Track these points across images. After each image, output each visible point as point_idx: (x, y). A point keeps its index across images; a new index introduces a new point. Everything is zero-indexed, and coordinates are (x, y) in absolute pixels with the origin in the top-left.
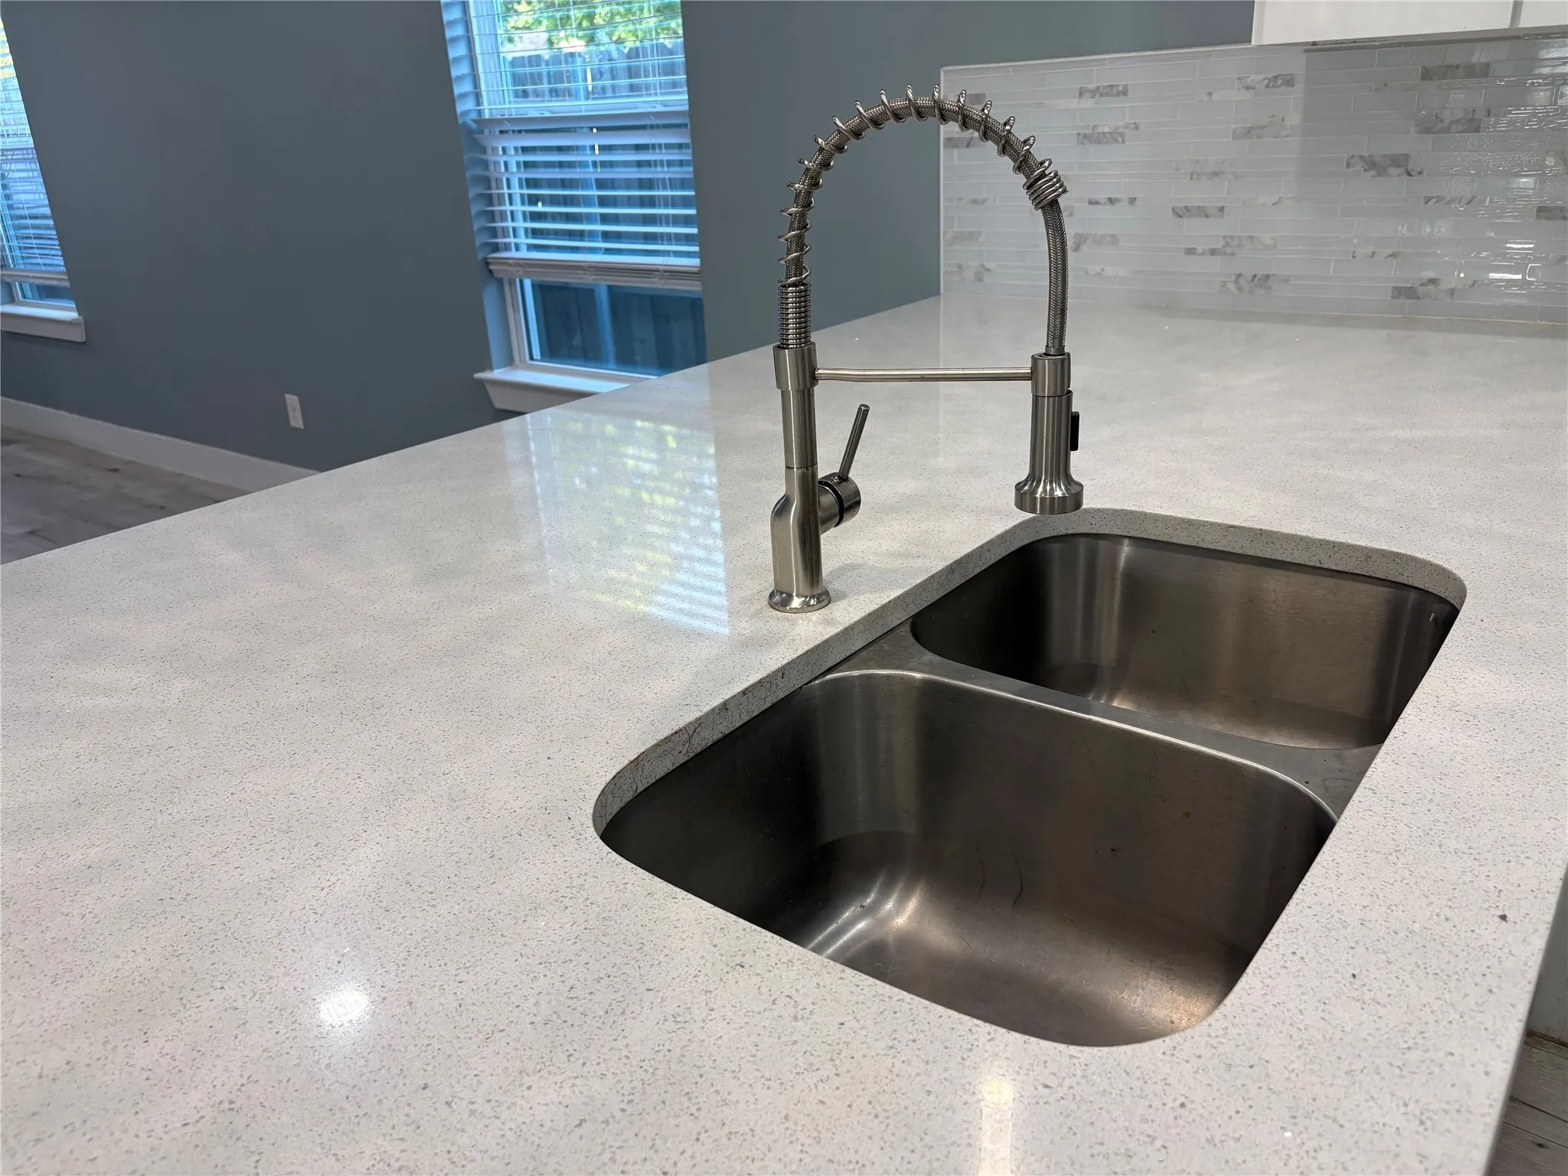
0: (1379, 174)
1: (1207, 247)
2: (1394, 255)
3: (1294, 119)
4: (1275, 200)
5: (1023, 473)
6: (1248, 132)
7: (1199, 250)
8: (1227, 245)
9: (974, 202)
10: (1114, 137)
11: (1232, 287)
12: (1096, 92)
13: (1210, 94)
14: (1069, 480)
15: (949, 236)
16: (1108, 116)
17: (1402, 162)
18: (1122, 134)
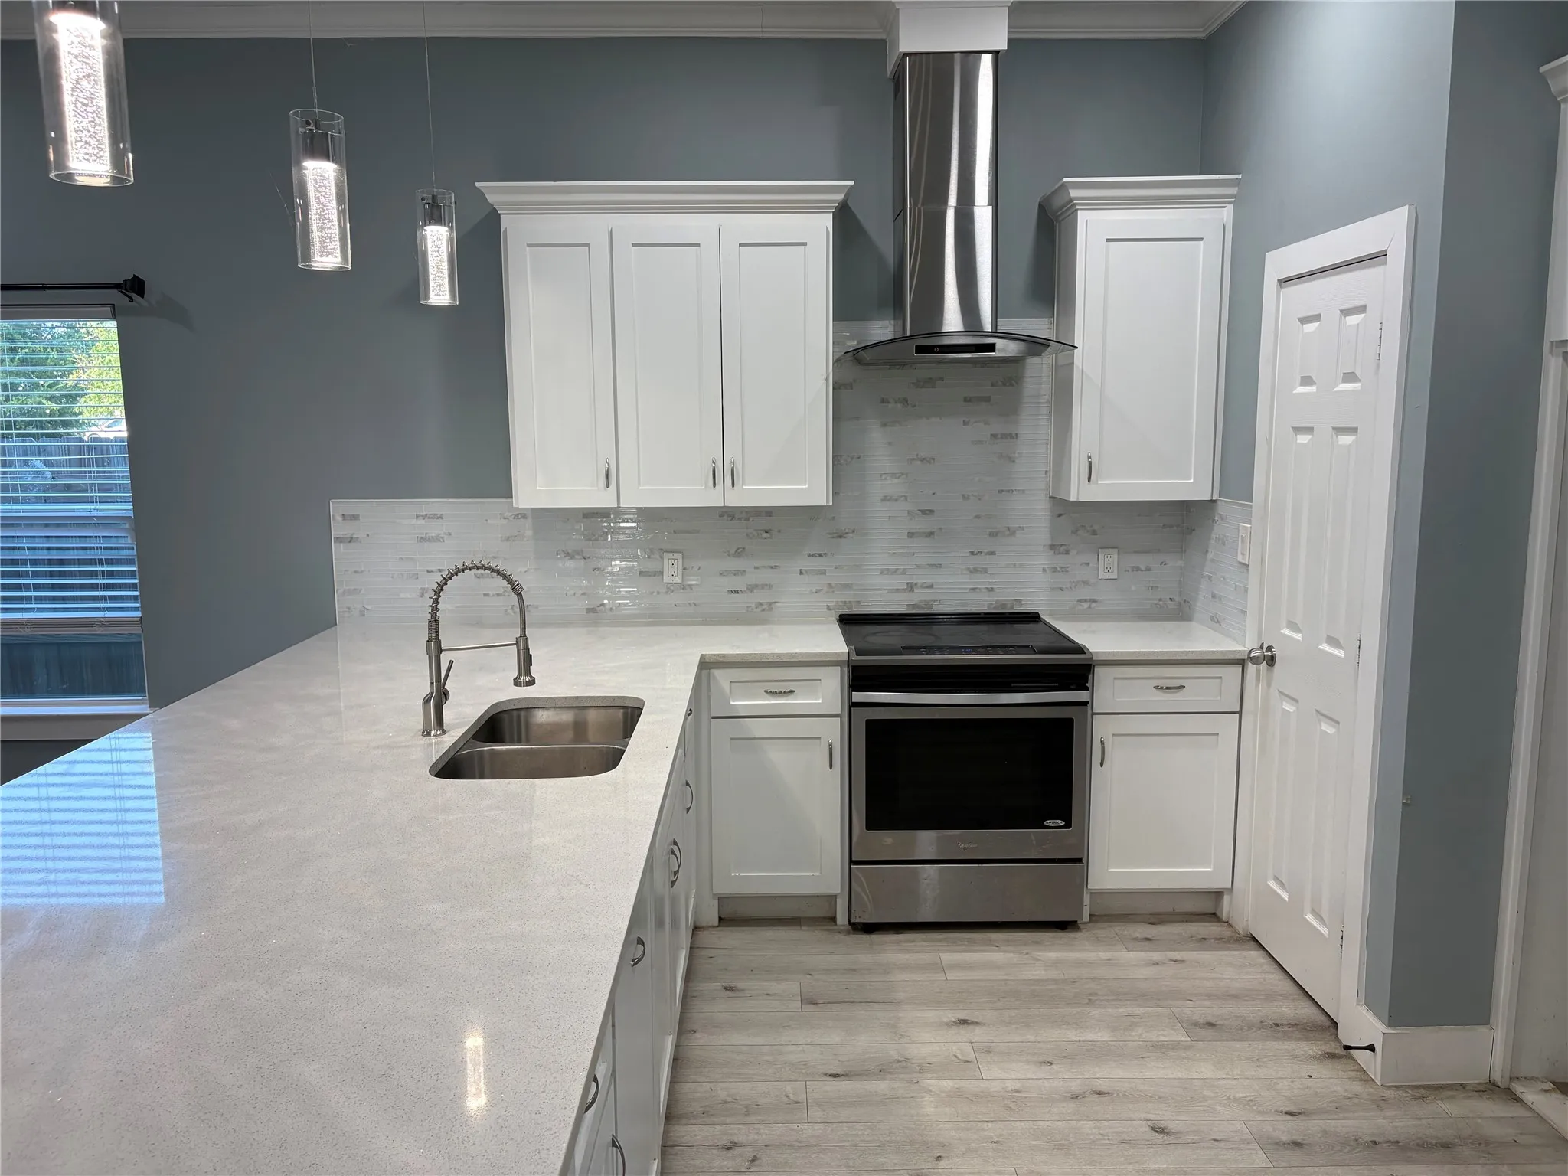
0: (571, 558)
1: (495, 593)
2: (584, 594)
3: (529, 533)
4: (526, 569)
5: (515, 674)
6: (508, 539)
7: (491, 593)
8: (505, 591)
9: (356, 572)
10: (438, 539)
11: (510, 612)
12: (424, 517)
13: (487, 520)
14: (531, 676)
15: (340, 591)
16: (434, 529)
17: (579, 552)
18: (442, 538)
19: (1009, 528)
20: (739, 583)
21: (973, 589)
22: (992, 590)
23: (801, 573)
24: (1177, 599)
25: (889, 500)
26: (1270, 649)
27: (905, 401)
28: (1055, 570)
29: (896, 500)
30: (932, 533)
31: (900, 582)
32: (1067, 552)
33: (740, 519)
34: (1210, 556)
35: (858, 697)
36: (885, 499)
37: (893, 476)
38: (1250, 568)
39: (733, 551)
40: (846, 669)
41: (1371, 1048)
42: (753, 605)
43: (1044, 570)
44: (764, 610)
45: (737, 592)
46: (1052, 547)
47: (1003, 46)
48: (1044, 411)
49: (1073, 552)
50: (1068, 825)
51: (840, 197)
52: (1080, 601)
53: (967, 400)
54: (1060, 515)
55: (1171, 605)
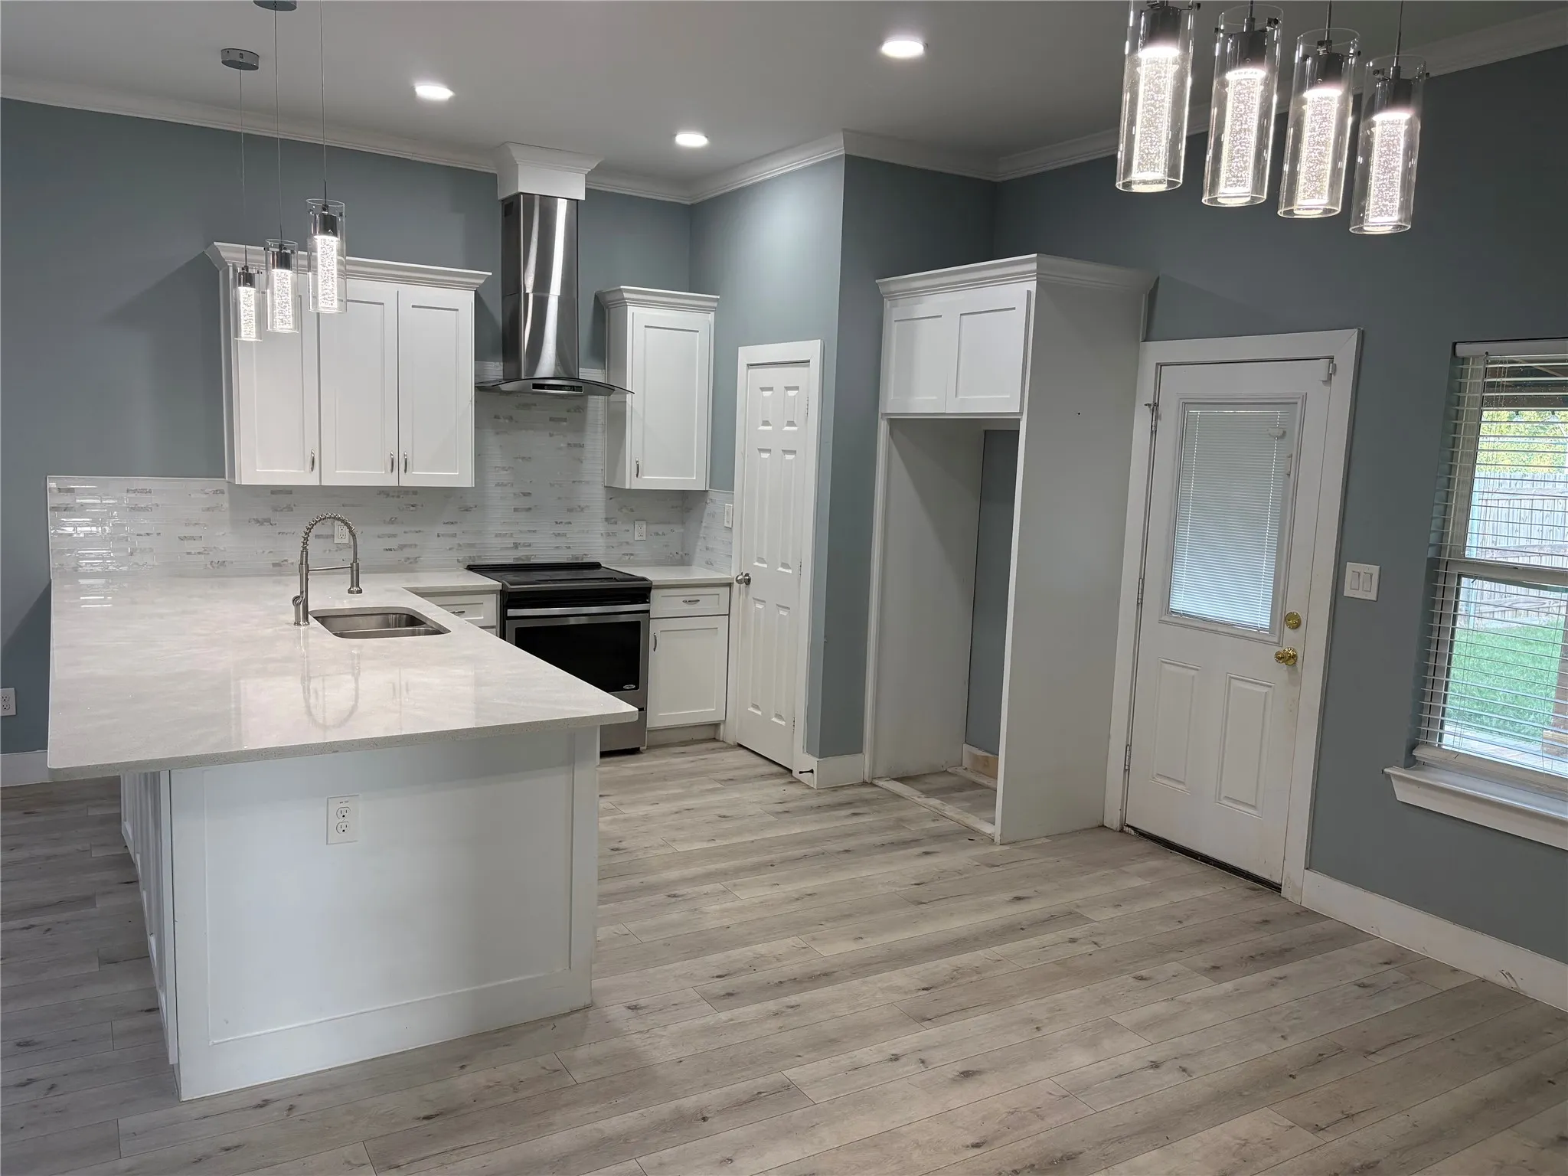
0: (261, 525)
1: (196, 551)
2: (271, 552)
3: (226, 505)
4: (223, 533)
6: (208, 509)
7: (193, 552)
8: (205, 550)
10: (147, 509)
11: (209, 566)
12: (135, 491)
13: (189, 495)
15: (55, 551)
16: (143, 501)
17: (268, 521)
18: (151, 508)
19: (579, 506)
20: (393, 543)
21: (557, 547)
22: (569, 547)
23: (438, 536)
24: (680, 553)
25: (500, 486)
26: (747, 575)
27: (511, 418)
28: (608, 535)
29: (506, 485)
30: (530, 509)
31: (509, 542)
32: (616, 523)
33: (393, 496)
34: (704, 524)
35: (511, 612)
36: (498, 485)
37: (504, 469)
38: (734, 531)
39: (388, 519)
40: (499, 596)
41: (812, 771)
42: (403, 560)
43: (602, 534)
44: (411, 563)
45: (391, 550)
46: (607, 519)
47: (582, 197)
48: (600, 429)
49: (619, 522)
50: (637, 688)
51: (482, 281)
52: (624, 554)
53: (551, 419)
54: (611, 499)
55: (678, 557)
